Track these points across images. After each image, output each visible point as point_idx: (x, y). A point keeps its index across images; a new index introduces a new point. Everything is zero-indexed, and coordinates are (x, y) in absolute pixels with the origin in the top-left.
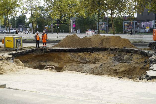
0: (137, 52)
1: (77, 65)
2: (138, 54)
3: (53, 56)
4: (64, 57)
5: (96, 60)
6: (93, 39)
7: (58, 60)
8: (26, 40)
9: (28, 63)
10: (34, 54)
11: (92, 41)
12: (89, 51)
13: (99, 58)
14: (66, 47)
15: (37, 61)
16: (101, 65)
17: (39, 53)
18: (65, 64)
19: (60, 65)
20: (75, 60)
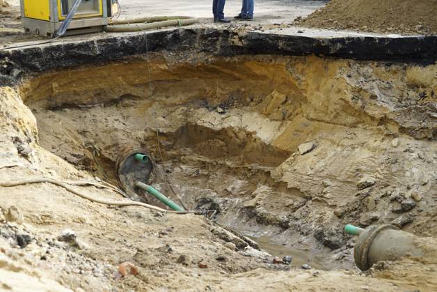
3: (264, 77)
9: (126, 106)
10: (165, 62)
17: (195, 57)
19: (282, 135)
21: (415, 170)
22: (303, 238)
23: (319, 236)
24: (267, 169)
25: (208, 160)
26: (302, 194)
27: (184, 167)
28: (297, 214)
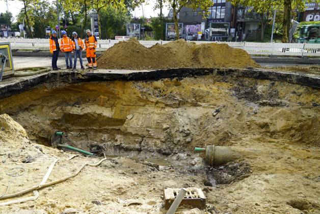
0: (288, 79)
1: (159, 111)
2: (290, 82)
3: (95, 90)
4: (124, 93)
5: (196, 97)
6: (176, 50)
7: (108, 100)
8: (17, 50)
9: (32, 110)
10: (46, 88)
11: (175, 54)
12: (174, 77)
13: (203, 92)
14: (122, 68)
15: (54, 103)
16: (218, 111)
18: (129, 110)
19: (115, 112)
20: (151, 100)
21: (181, 120)
22: (153, 154)
23: (159, 151)
24: (117, 128)
25: (82, 128)
26: (140, 136)
27: (72, 133)
28: (143, 144)
